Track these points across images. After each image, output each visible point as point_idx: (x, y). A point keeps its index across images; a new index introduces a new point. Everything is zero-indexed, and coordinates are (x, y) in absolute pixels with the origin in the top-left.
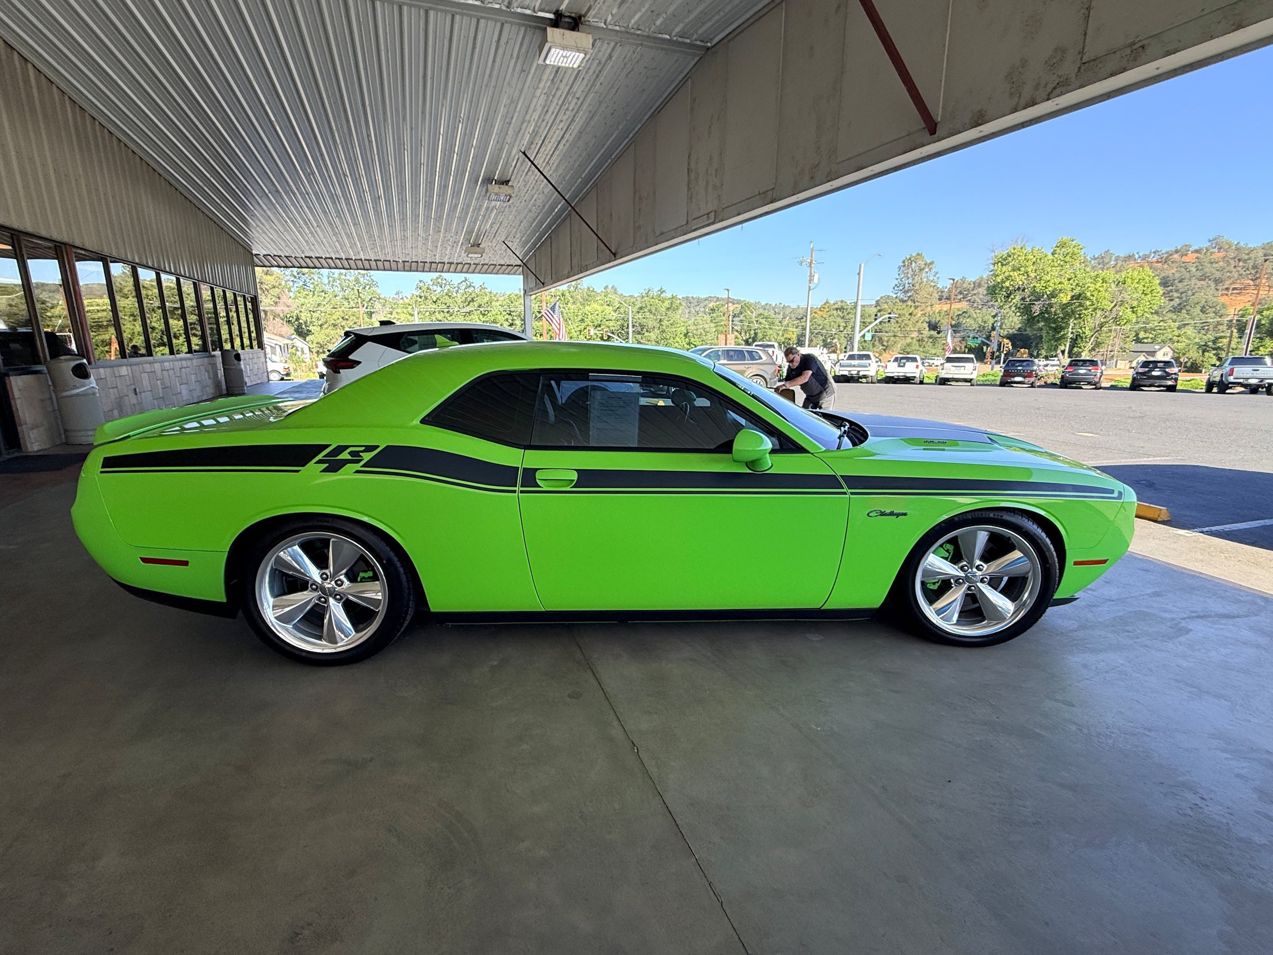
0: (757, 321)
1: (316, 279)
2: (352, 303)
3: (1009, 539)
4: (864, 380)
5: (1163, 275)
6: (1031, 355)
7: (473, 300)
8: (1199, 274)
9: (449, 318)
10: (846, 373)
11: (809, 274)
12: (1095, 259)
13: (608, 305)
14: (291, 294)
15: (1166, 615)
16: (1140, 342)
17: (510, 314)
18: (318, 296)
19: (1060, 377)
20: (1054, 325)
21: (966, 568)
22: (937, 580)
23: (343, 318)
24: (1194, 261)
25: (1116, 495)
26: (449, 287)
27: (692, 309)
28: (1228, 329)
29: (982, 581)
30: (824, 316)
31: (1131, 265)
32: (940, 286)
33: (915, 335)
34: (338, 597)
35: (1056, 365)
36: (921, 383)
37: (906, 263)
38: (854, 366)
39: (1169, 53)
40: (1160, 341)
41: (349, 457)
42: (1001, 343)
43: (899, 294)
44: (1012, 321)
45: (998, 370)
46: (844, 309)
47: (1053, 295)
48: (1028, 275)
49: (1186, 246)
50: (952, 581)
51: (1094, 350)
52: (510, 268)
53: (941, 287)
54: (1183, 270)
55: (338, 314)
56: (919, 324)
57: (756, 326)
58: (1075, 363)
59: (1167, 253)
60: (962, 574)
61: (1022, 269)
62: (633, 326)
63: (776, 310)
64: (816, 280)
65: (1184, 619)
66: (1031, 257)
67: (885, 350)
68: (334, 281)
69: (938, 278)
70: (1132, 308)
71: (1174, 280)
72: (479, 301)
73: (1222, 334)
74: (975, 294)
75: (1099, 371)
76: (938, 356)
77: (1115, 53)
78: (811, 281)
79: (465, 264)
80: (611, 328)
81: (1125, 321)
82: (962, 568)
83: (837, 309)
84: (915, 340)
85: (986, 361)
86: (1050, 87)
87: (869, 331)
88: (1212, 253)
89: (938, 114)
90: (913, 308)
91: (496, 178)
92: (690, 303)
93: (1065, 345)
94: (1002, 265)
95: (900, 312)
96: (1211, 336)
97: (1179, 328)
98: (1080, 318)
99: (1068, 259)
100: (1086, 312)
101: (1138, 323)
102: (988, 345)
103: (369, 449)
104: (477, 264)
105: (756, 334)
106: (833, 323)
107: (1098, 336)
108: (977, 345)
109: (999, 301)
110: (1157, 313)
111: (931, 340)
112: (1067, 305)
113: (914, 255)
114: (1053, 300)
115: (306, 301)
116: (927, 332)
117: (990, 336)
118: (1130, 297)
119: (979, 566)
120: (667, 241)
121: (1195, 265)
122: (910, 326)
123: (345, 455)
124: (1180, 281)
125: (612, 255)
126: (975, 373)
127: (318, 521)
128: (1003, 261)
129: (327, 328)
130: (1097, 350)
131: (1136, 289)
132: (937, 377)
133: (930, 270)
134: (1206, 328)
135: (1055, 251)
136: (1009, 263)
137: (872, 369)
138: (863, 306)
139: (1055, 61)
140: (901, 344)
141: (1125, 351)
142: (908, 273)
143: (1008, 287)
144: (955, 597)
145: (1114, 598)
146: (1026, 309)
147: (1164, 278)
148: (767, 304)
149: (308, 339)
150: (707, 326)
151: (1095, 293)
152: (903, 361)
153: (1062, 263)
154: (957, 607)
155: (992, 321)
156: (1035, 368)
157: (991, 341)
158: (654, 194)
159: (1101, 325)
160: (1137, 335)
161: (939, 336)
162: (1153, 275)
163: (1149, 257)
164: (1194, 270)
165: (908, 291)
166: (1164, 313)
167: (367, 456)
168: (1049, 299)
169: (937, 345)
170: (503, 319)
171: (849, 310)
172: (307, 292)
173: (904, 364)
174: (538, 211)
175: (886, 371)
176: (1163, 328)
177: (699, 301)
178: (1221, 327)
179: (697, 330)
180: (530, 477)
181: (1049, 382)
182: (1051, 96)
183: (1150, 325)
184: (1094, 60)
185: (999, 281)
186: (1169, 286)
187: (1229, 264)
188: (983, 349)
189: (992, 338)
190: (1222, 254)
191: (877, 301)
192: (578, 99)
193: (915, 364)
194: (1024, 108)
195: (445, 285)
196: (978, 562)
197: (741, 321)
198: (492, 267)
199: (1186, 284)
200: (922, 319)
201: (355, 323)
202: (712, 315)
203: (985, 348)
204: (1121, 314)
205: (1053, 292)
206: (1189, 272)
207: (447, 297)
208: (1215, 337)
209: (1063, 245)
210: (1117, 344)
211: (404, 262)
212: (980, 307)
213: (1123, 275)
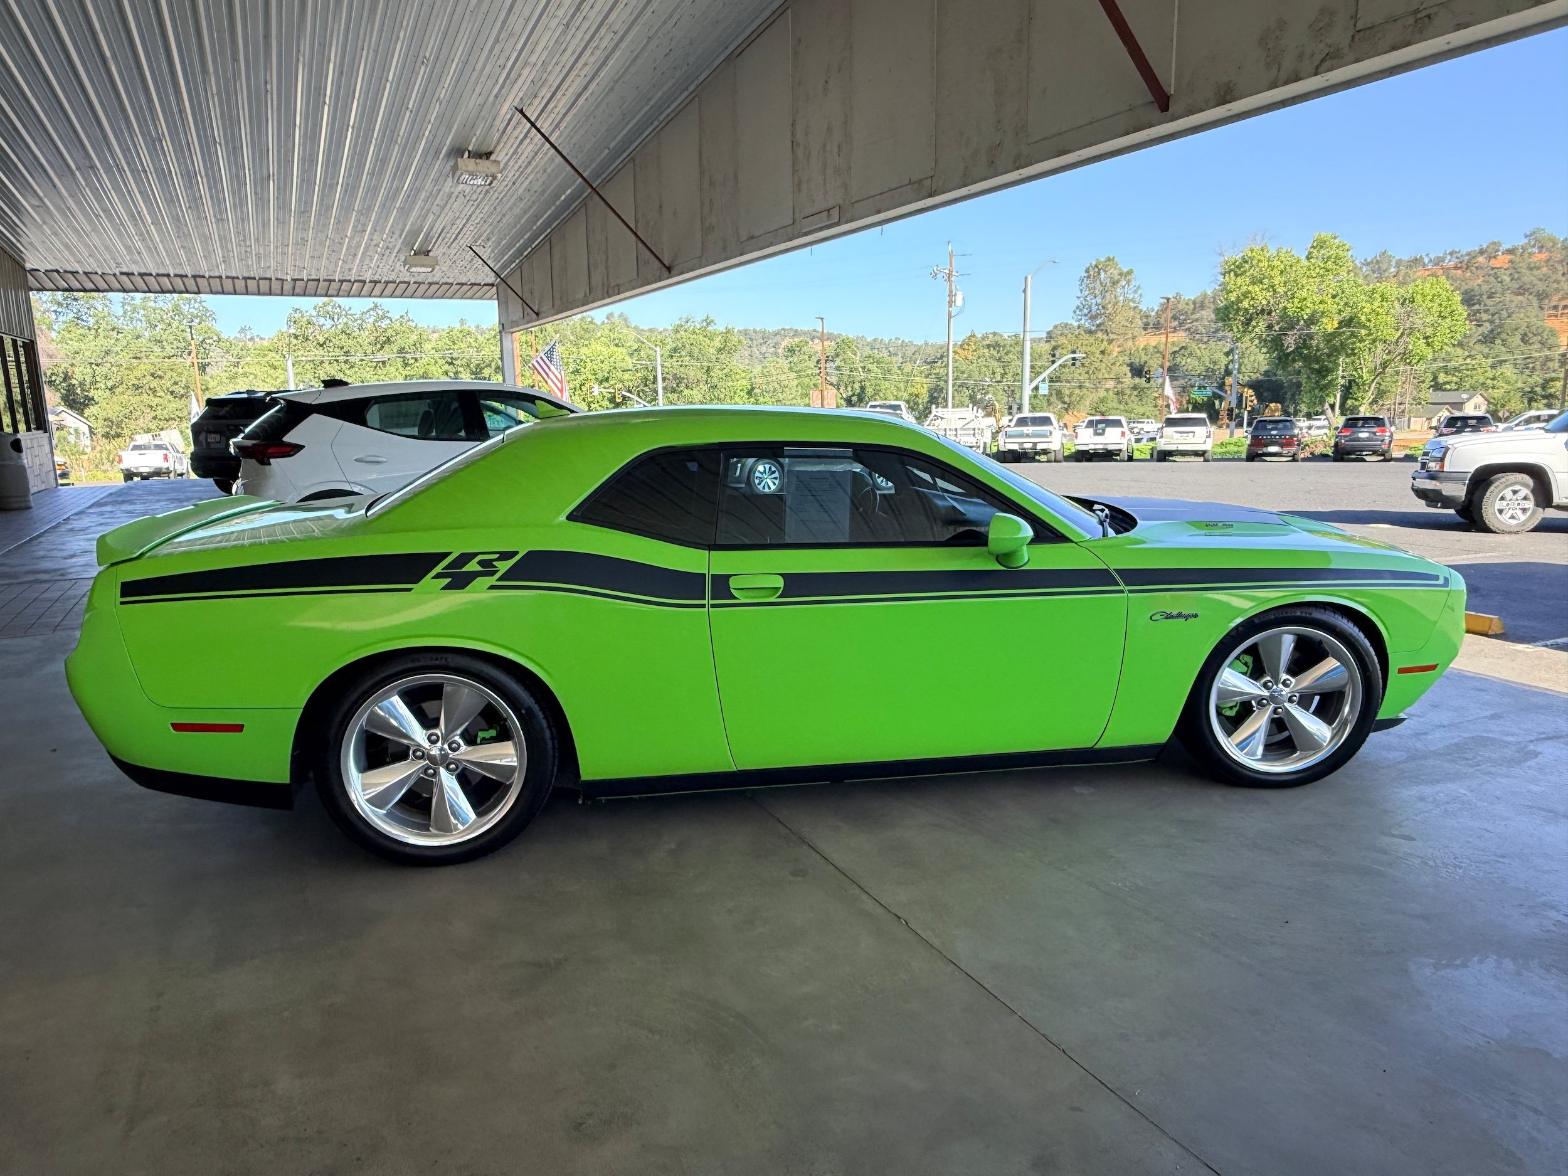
0: (864, 368)
1: (100, 308)
2: (168, 348)
3: (1320, 642)
4: (1043, 458)
5: (1465, 287)
6: (1286, 413)
7: (388, 341)
8: (1515, 285)
9: (348, 372)
10: (1015, 447)
11: (947, 293)
12: (1368, 264)
13: (617, 345)
14: (54, 334)
15: (1510, 739)
16: (1441, 389)
17: (451, 364)
18: (106, 337)
19: (1332, 442)
20: (1317, 366)
21: (1270, 684)
22: (1234, 704)
23: (152, 375)
24: (1507, 266)
25: (1441, 581)
26: (345, 320)
27: (755, 350)
28: (1561, 367)
29: (1290, 700)
30: (970, 357)
31: (1419, 274)
32: (1143, 307)
33: (1110, 384)
34: (453, 766)
35: (1323, 427)
36: (1130, 459)
37: (1092, 273)
38: (1028, 436)
39: (1459, 27)
40: (1468, 386)
41: (479, 568)
42: (1242, 395)
43: (1082, 322)
44: (1254, 361)
45: (1242, 436)
46: (999, 346)
47: (1312, 320)
48: (1274, 291)
49: (1494, 243)
50: (1253, 703)
51: (1376, 402)
52: (476, 288)
53: (1144, 309)
54: (1492, 279)
55: (144, 367)
56: (1116, 368)
57: (863, 375)
58: (1352, 423)
59: (1468, 254)
60: (1266, 693)
61: (1266, 281)
62: (664, 379)
63: (891, 349)
64: (959, 301)
65: (1532, 741)
66: (1276, 263)
67: (1067, 410)
68: (134, 311)
69: (1141, 295)
70: (1426, 338)
71: (1481, 295)
72: (400, 342)
73: (1553, 375)
74: (1197, 320)
75: (1388, 434)
76: (1148, 417)
77: (1395, 20)
78: (951, 303)
79: (401, 282)
80: (627, 384)
81: (1417, 357)
82: (1265, 685)
83: (989, 346)
84: (1111, 393)
85: (1220, 423)
86: (1318, 58)
87: (1044, 380)
88: (1530, 254)
89: (1171, 85)
90: (1105, 343)
91: (470, 148)
92: (751, 340)
93: (1335, 396)
94: (1236, 275)
95: (1089, 349)
96: (1538, 379)
97: (1493, 367)
98: (1354, 354)
99: (1330, 265)
100: (1361, 345)
101: (1435, 360)
102: (1221, 399)
103: (505, 556)
104: (419, 284)
105: (863, 388)
106: (984, 369)
107: (1381, 381)
108: (1205, 399)
109: (1235, 330)
110: (1460, 345)
111: (1135, 393)
112: (1333, 335)
113: (1103, 259)
114: (1314, 329)
115: (83, 347)
116: (1128, 381)
117: (1223, 384)
118: (1421, 322)
119: (1285, 680)
120: (760, 249)
121: (1508, 272)
122: (1104, 371)
123: (473, 566)
124: (1489, 297)
125: (664, 269)
126: (1210, 441)
127: (432, 659)
128: (1236, 269)
129: (123, 393)
130: (1381, 403)
131: (1429, 309)
132: (1152, 449)
133: (1128, 282)
134: (1531, 365)
135: (1310, 253)
136: (1245, 272)
137: (1055, 440)
138: (1033, 341)
139: (1321, 25)
140: (1090, 398)
141: (1420, 404)
142: (1094, 288)
143: (1246, 310)
144: (1258, 724)
145: (1446, 723)
146: (1275, 343)
147: (1466, 292)
148: (875, 340)
149: (87, 412)
150: (784, 377)
151: (1373, 317)
152: (1100, 426)
153: (1322, 272)
154: (1261, 737)
155: (1224, 361)
156: (1296, 431)
157: (1226, 392)
158: (736, 177)
159: (1385, 365)
160: (1435, 378)
161: (1147, 385)
162: (1452, 288)
163: (1443, 261)
164: (1508, 279)
165: (1095, 317)
166: (1471, 344)
167: (504, 566)
168: (1308, 326)
169: (1145, 399)
170: (440, 371)
171: (1008, 348)
172: (82, 331)
173: (1104, 430)
174: (533, 199)
175: (1077, 442)
176: (1470, 367)
177: (765, 337)
178: (1550, 364)
179: (768, 383)
180: (721, 586)
181: (1317, 452)
182: (1320, 70)
183: (1453, 363)
184: (1369, 28)
185: (1233, 299)
186: (1474, 305)
187: (1555, 270)
188: (1214, 404)
189: (1227, 388)
190: (1544, 256)
191: (1048, 333)
192: (615, 33)
193: (1118, 430)
194: (1286, 83)
195: (340, 316)
196: (1284, 676)
197: (838, 368)
198: (445, 287)
199: (1498, 300)
200: (1121, 359)
201: (176, 383)
202: (790, 359)
203: (1217, 402)
204: (1410, 347)
205: (1313, 315)
206: (1501, 282)
207: (344, 336)
208: (1544, 380)
209: (1321, 244)
210: (1409, 392)
211: (295, 280)
212: (1205, 340)
213: (1411, 288)
